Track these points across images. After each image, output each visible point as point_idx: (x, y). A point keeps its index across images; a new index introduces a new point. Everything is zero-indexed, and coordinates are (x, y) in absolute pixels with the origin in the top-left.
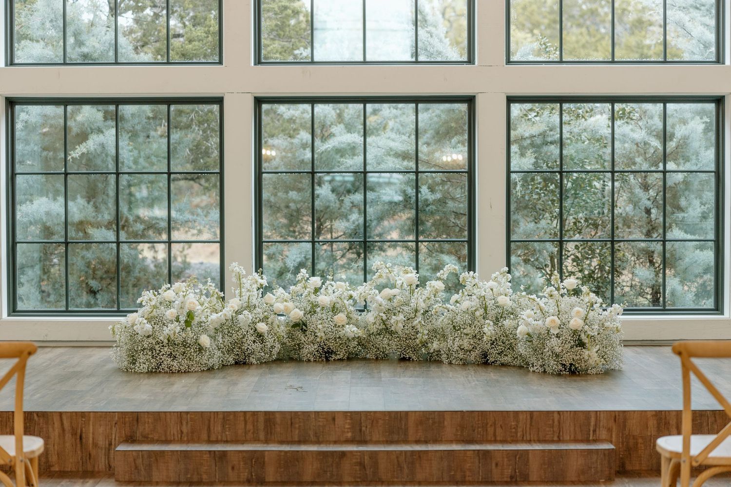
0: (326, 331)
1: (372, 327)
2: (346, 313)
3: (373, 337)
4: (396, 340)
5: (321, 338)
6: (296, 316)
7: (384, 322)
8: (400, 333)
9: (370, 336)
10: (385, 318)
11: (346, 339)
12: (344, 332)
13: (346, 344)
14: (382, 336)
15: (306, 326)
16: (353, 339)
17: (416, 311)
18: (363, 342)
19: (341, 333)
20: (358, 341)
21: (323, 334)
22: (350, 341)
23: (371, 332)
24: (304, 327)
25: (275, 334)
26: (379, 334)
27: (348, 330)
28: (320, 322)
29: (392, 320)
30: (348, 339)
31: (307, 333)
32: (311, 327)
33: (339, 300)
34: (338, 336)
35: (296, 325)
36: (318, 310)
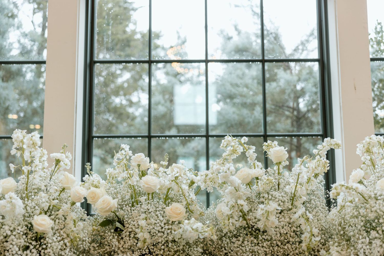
0: (153, 231)
1: (226, 222)
2: (185, 203)
3: (226, 241)
4: (265, 245)
5: (144, 241)
6: (105, 206)
7: (244, 216)
8: (272, 232)
9: (221, 239)
10: (246, 208)
11: (184, 243)
12: (181, 231)
13: (184, 251)
14: (241, 239)
15: (122, 223)
16: (196, 243)
17: (293, 198)
18: (211, 249)
19: (177, 233)
20: (203, 247)
21: (147, 236)
22: (190, 247)
23: (225, 231)
24: (118, 225)
25: (68, 236)
26: (236, 236)
27: (188, 228)
28: (143, 216)
29: (259, 210)
30: (188, 243)
31: (124, 234)
32: (130, 226)
33: (173, 185)
34: (170, 238)
35: (107, 222)
36: (143, 199)
